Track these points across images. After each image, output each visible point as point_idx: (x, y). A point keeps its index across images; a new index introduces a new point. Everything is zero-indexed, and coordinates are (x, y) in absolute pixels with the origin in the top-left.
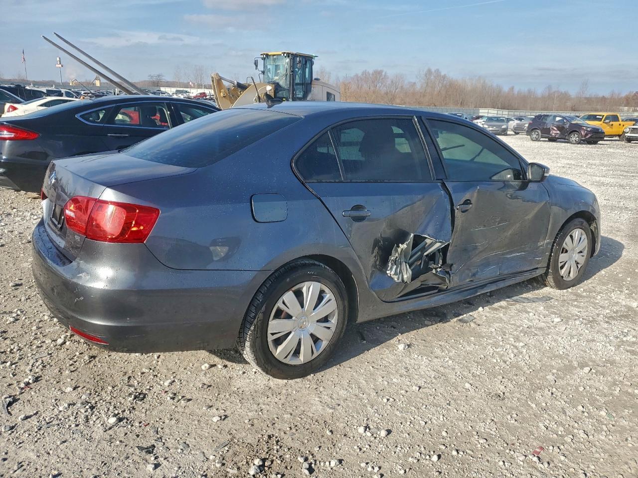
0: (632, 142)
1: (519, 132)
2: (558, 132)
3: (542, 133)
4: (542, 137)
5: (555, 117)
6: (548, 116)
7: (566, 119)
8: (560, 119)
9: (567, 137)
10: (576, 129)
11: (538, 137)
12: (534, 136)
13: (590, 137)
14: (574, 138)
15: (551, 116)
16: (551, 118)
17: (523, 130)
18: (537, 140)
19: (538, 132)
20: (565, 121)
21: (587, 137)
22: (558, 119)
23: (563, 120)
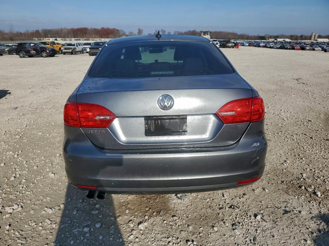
0: (66, 54)
1: (3, 53)
2: (35, 52)
3: (25, 53)
4: (26, 55)
5: (30, 44)
6: (26, 43)
7: (37, 45)
8: (33, 45)
9: (40, 54)
10: (43, 50)
11: (24, 55)
12: (21, 55)
13: (52, 53)
14: (44, 54)
15: (27, 43)
16: (28, 44)
17: (5, 53)
18: (24, 57)
19: (23, 53)
20: (36, 46)
21: (50, 53)
22: (32, 45)
23: (34, 46)
